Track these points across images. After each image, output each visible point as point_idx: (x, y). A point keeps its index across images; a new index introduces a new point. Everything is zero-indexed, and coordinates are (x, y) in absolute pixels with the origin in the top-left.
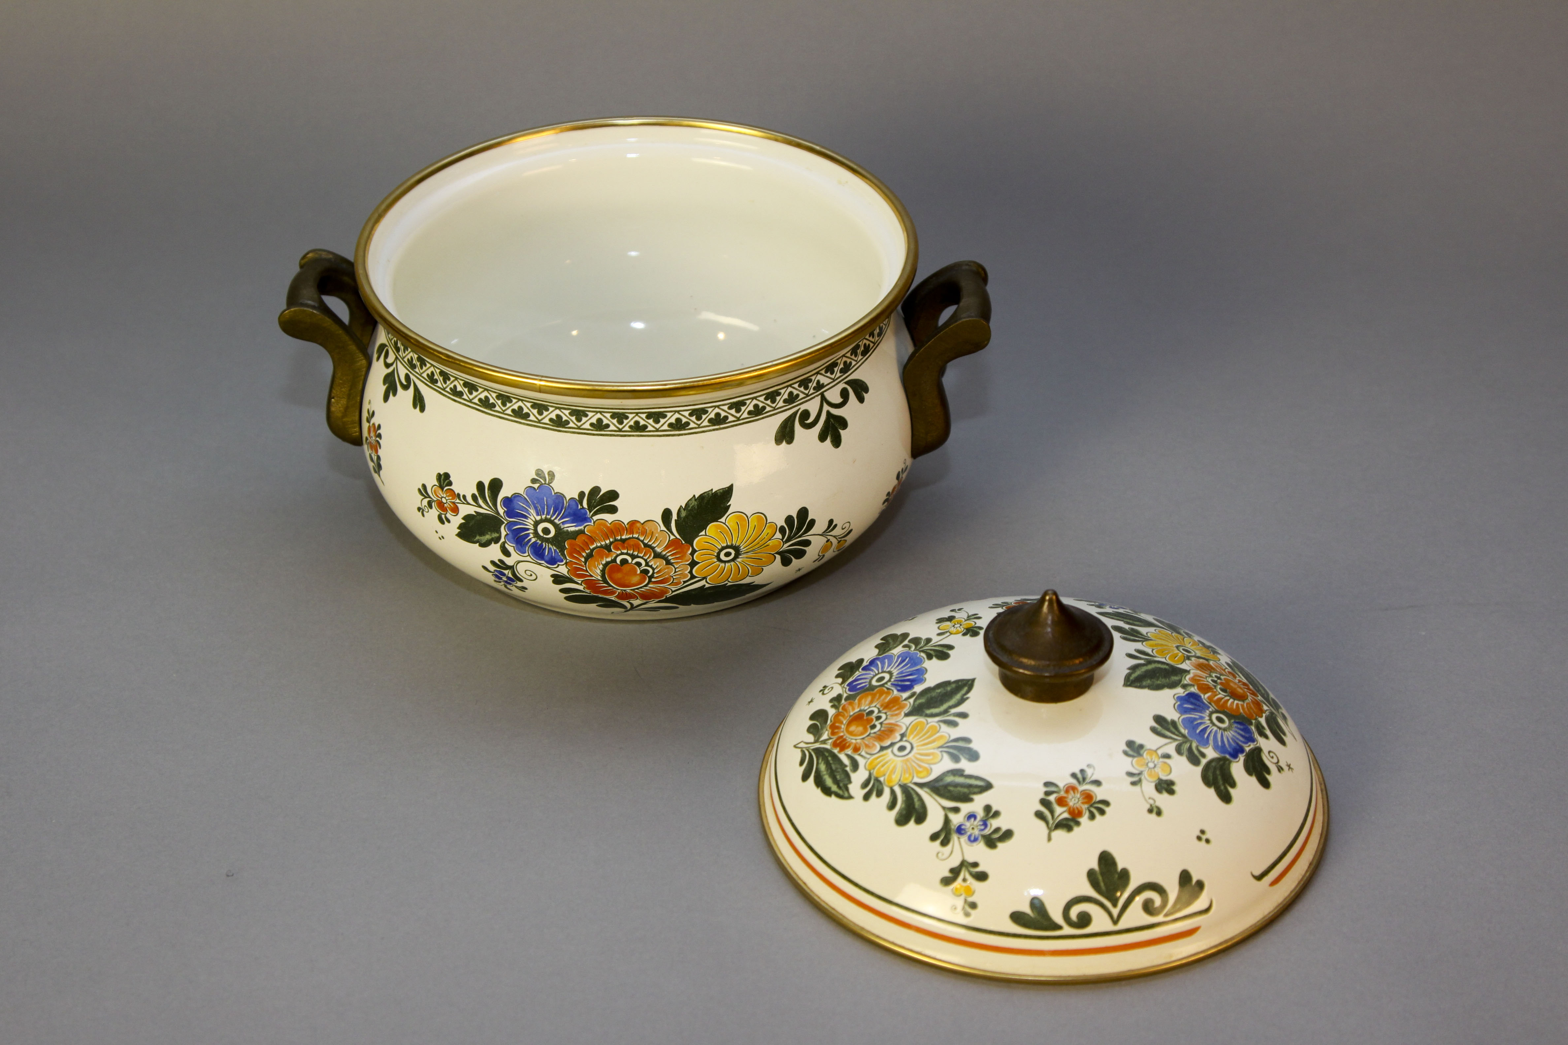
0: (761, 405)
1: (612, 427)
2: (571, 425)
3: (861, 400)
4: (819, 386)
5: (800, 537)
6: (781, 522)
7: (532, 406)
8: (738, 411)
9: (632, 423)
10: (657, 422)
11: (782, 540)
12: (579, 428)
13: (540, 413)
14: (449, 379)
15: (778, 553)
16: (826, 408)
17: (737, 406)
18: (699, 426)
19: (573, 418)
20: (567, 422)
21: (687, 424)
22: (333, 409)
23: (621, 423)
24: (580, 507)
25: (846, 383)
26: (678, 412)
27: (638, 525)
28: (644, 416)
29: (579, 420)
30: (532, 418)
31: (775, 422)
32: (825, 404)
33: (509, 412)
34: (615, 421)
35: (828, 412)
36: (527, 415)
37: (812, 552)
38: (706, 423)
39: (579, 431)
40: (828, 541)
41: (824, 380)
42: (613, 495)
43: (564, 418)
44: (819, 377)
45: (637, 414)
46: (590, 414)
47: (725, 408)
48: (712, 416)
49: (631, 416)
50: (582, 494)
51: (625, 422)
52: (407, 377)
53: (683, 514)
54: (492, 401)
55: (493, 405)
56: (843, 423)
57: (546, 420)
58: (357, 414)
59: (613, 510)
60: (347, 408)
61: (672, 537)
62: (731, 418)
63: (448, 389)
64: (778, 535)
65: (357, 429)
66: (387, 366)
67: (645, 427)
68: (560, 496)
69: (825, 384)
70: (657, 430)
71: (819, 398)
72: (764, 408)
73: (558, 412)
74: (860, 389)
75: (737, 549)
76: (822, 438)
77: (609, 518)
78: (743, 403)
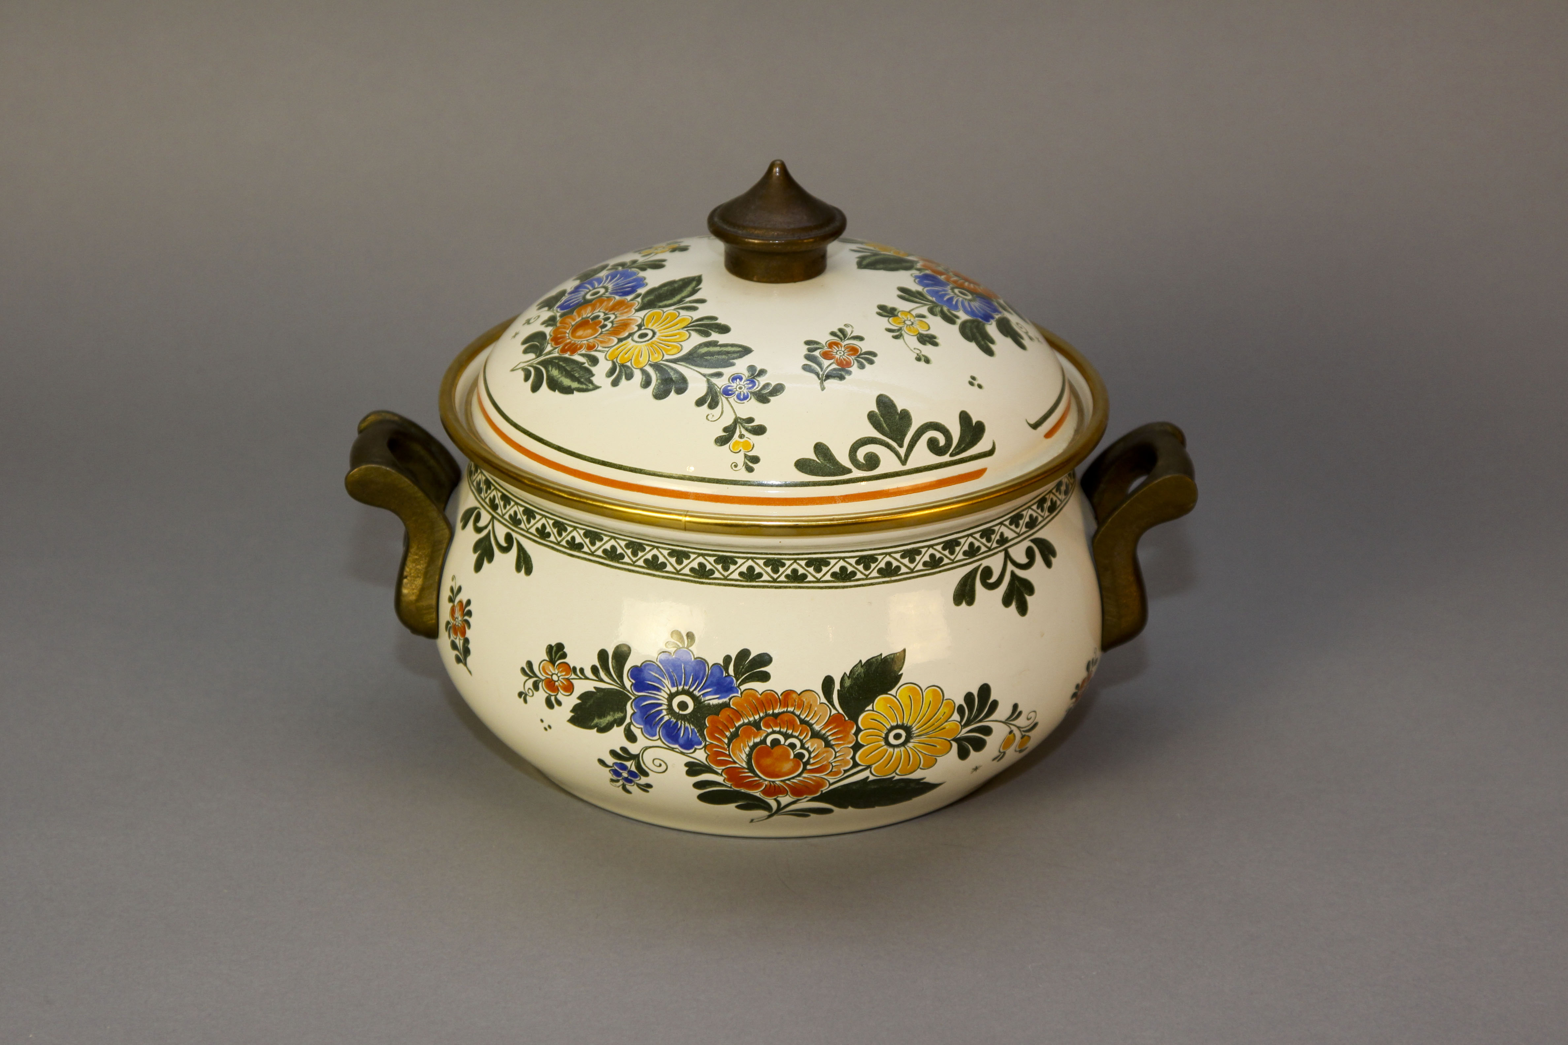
0: (938, 555)
1: (765, 577)
2: (717, 575)
3: (1049, 564)
4: (1003, 540)
5: (980, 721)
6: (960, 701)
7: (669, 554)
8: (912, 561)
9: (789, 572)
10: (818, 570)
11: (960, 722)
12: (726, 578)
13: (679, 562)
14: (566, 530)
15: (955, 740)
16: (1010, 567)
17: (911, 554)
18: (867, 577)
19: (719, 567)
20: (712, 572)
21: (854, 574)
22: (405, 591)
23: (776, 571)
24: (724, 674)
25: (1032, 541)
26: (843, 558)
27: (794, 696)
28: (803, 563)
29: (726, 569)
30: (669, 568)
31: (952, 578)
32: (1009, 564)
33: (641, 563)
34: (769, 569)
35: (1013, 573)
36: (664, 565)
37: (993, 743)
38: (875, 574)
39: (727, 582)
40: (1011, 732)
41: (1009, 534)
42: (765, 659)
43: (709, 567)
44: (1003, 529)
45: (795, 560)
46: (740, 561)
47: (898, 556)
48: (882, 565)
49: (788, 563)
50: (727, 659)
51: (781, 570)
52: (509, 538)
53: (848, 683)
54: (619, 551)
55: (622, 556)
56: (1029, 588)
57: (686, 571)
58: (435, 596)
59: (765, 677)
60: (422, 590)
61: (834, 712)
62: (904, 570)
63: (564, 543)
64: (956, 716)
65: (434, 615)
66: (478, 530)
67: (804, 577)
68: (702, 662)
69: (1010, 538)
70: (818, 581)
71: (1002, 554)
72: (941, 559)
73: (701, 559)
74: (1047, 551)
75: (908, 729)
76: (1006, 602)
77: (759, 687)
78: (917, 551)
